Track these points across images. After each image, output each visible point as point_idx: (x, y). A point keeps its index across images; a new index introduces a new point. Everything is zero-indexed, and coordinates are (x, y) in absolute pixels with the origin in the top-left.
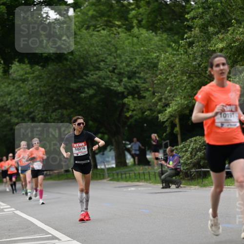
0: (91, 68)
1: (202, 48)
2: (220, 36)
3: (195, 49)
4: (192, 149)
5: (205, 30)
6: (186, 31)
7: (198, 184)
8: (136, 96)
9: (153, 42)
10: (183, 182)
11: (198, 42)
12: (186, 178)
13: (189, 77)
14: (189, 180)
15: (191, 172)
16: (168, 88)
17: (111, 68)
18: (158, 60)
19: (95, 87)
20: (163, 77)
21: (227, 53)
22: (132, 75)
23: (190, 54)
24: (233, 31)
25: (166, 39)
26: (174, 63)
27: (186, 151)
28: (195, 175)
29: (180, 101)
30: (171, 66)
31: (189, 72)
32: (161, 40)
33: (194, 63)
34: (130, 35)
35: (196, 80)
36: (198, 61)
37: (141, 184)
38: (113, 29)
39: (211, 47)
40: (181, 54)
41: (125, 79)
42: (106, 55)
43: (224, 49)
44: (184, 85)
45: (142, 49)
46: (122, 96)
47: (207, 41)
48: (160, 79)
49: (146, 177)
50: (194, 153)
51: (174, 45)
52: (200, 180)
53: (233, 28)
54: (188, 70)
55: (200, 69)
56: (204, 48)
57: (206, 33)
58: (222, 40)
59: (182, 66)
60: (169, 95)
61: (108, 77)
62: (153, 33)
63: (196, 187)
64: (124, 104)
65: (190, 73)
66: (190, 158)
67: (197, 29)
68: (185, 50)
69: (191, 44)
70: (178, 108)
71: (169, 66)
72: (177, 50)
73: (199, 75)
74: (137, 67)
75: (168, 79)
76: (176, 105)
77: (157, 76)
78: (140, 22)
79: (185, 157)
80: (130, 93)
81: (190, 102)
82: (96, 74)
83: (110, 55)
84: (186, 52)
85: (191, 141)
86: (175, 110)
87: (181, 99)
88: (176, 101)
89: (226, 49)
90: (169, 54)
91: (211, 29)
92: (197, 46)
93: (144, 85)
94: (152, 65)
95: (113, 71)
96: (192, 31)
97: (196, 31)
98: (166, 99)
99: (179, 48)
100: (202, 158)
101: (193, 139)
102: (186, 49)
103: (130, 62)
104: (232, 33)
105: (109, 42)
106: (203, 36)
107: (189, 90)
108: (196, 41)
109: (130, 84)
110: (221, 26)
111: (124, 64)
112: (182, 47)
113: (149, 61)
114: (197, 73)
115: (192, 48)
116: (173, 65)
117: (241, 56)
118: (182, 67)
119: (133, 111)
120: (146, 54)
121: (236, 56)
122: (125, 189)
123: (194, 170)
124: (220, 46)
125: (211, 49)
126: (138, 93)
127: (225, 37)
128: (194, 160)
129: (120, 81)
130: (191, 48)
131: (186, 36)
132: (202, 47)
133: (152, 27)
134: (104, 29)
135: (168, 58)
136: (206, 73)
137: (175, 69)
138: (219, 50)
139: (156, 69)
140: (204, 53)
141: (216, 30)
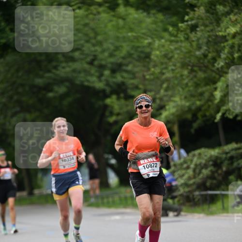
1: (208, 34)
2: (232, 17)
3: (198, 33)
4: (196, 165)
5: (211, 8)
6: (188, 10)
7: (203, 211)
8: (122, 95)
9: (144, 25)
10: (184, 208)
12: (188, 204)
13: (192, 71)
14: (191, 206)
15: (193, 196)
16: (165, 85)
17: (89, 59)
18: (152, 49)
19: (67, 84)
20: (157, 70)
21: (241, 39)
22: (116, 68)
23: (193, 41)
25: (162, 21)
26: (172, 52)
27: (188, 168)
28: (199, 200)
29: (179, 103)
30: (167, 57)
31: (191, 64)
32: (155, 23)
33: (198, 53)
34: (114, 16)
35: (201, 75)
36: (202, 51)
37: (128, 210)
38: (92, 8)
39: (220, 31)
40: (181, 41)
41: (107, 73)
42: (82, 42)
43: (237, 35)
44: (185, 81)
45: (130, 34)
46: (104, 95)
47: (215, 24)
48: (153, 74)
50: (197, 171)
51: (171, 29)
52: (206, 207)
54: (190, 61)
55: (206, 61)
56: (211, 33)
57: (214, 13)
58: (235, 23)
59: (182, 56)
60: (166, 93)
61: (85, 71)
62: (145, 14)
63: (202, 215)
64: (106, 107)
65: (193, 66)
66: (192, 177)
67: (202, 8)
68: (186, 36)
69: (193, 28)
70: (177, 111)
71: (165, 56)
72: (176, 36)
73: (204, 69)
74: (124, 58)
75: (163, 74)
76: (174, 107)
77: (149, 69)
79: (186, 176)
80: (113, 92)
81: (193, 104)
82: (69, 67)
83: (87, 41)
84: (187, 39)
85: (194, 155)
86: (173, 114)
87: (181, 99)
88: (174, 101)
89: (239, 34)
90: (166, 41)
91: (220, 8)
92: (202, 30)
93: (132, 81)
94: (143, 55)
95: (91, 63)
96: (194, 11)
97: (201, 11)
98: (161, 99)
99: (178, 33)
100: (209, 177)
101: (197, 152)
102: (187, 34)
103: (115, 51)
105: (86, 25)
106: (209, 17)
107: (191, 88)
108: (200, 24)
109: (114, 80)
110: (234, 4)
111: (106, 54)
112: (182, 31)
113: (140, 50)
114: (202, 65)
115: (196, 33)
116: (170, 55)
118: (181, 58)
119: (118, 114)
120: (135, 40)
122: (107, 218)
123: (197, 193)
124: (233, 30)
125: (220, 34)
126: (125, 91)
127: (239, 19)
128: (198, 180)
129: (101, 75)
130: (193, 33)
131: (186, 18)
132: (209, 32)
133: (143, 5)
134: (79, 8)
135: (163, 46)
136: (214, 66)
137: (173, 60)
138: (231, 36)
139: (147, 60)
140: (210, 39)
141: (227, 9)
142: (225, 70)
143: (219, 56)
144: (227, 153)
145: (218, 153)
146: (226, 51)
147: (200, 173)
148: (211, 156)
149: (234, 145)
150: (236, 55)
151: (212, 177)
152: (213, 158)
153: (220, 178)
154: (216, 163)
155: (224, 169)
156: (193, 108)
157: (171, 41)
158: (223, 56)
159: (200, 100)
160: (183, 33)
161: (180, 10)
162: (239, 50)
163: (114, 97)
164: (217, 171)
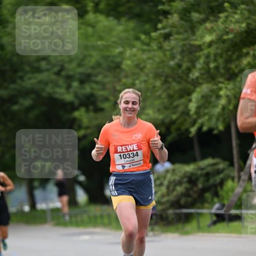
0: (27, 68)
1: (183, 42)
2: (208, 25)
3: (173, 43)
4: (170, 183)
5: (185, 15)
6: (161, 18)
7: (177, 231)
8: (91, 108)
9: (114, 33)
11: (178, 33)
12: (161, 223)
13: (166, 82)
15: (167, 214)
17: (56, 69)
18: (123, 59)
19: (33, 96)
21: (217, 48)
22: (85, 79)
23: (166, 50)
24: (225, 19)
25: (133, 29)
26: (144, 62)
27: (161, 184)
28: (173, 219)
29: (152, 116)
30: (140, 67)
31: (165, 75)
32: (125, 31)
33: (172, 63)
34: (83, 23)
35: (175, 86)
36: (176, 61)
37: (98, 230)
40: (154, 50)
41: (75, 84)
43: (213, 43)
44: (158, 93)
45: (99, 43)
46: (72, 107)
47: (190, 32)
49: (106, 220)
50: (171, 188)
51: (143, 37)
52: (180, 226)
53: (225, 14)
54: (163, 72)
55: (180, 71)
56: (186, 42)
57: (189, 21)
58: (211, 31)
61: (52, 82)
62: (115, 22)
63: (176, 235)
65: (167, 77)
66: (165, 194)
67: (175, 15)
68: (159, 45)
69: (167, 37)
71: (137, 66)
72: (148, 45)
73: (178, 80)
74: (93, 68)
77: (120, 80)
78: (97, 5)
80: (82, 104)
82: (35, 78)
84: (160, 48)
85: (168, 172)
87: (154, 112)
88: (148, 115)
90: (139, 50)
91: (195, 16)
92: (176, 39)
93: (102, 93)
94: (113, 65)
95: (58, 74)
96: (168, 18)
97: (175, 18)
99: (150, 42)
102: (160, 43)
103: (83, 60)
104: (225, 21)
106: (183, 25)
107: (166, 100)
108: (174, 32)
109: (83, 91)
110: (210, 11)
111: (74, 65)
112: (155, 40)
113: (110, 59)
114: (176, 76)
115: (169, 42)
116: (142, 65)
117: (237, 53)
119: (87, 128)
120: (105, 49)
121: (230, 53)
122: (75, 238)
123: (171, 212)
124: (208, 38)
125: (197, 43)
126: (94, 103)
127: (215, 28)
128: (172, 197)
129: (69, 87)
130: (167, 42)
131: (160, 26)
133: (114, 12)
135: (135, 55)
136: (188, 77)
137: (146, 70)
138: (206, 45)
139: (118, 70)
140: (185, 48)
141: (202, 16)
142: (201, 81)
143: (194, 66)
144: (202, 169)
145: (194, 169)
146: (202, 60)
147: (174, 190)
148: (186, 173)
149: (209, 161)
150: (212, 65)
151: (186, 194)
152: (188, 175)
153: (195, 196)
154: (192, 180)
155: (200, 186)
156: (167, 121)
157: (144, 51)
158: (198, 66)
159: (174, 113)
160: (156, 42)
161: (153, 17)
162: (215, 60)
163: (83, 110)
164: (192, 189)
